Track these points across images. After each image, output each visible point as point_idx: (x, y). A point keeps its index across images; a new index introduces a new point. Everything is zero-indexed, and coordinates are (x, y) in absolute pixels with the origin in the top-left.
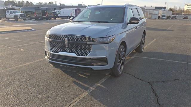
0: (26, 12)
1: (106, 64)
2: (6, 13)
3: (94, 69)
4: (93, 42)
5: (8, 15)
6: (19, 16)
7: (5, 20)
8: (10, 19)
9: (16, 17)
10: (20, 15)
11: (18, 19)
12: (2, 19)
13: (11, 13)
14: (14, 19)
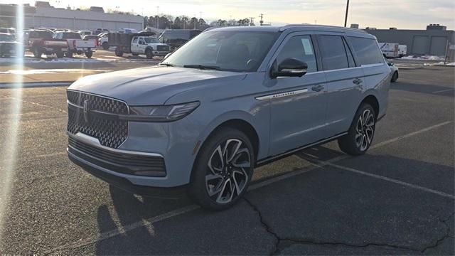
0: (172, 41)
1: (164, 173)
2: (132, 43)
3: (133, 183)
4: (131, 116)
5: (136, 46)
6: (155, 48)
7: (129, 57)
8: (140, 56)
9: (149, 50)
10: (158, 46)
11: (154, 56)
12: (124, 55)
13: (140, 43)
14: (145, 56)
